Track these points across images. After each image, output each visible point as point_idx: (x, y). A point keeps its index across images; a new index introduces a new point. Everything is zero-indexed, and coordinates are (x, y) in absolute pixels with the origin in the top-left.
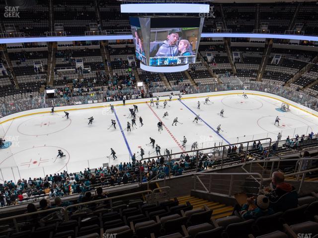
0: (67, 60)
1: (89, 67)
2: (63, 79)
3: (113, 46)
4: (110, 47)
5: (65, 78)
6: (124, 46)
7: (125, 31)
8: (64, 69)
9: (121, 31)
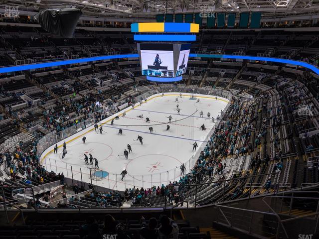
0: (7, 95)
1: (38, 98)
2: (28, 115)
3: (37, 75)
4: (34, 76)
5: (29, 113)
6: (45, 74)
7: (46, 58)
8: (16, 104)
9: (43, 58)
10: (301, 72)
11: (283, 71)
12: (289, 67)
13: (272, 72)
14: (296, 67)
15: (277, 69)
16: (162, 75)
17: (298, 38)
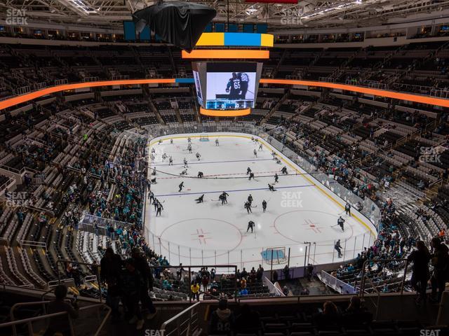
10: (318, 94)
11: (292, 94)
12: (297, 89)
13: (280, 96)
14: (307, 88)
15: (283, 93)
16: (237, 106)
17: (294, 56)
